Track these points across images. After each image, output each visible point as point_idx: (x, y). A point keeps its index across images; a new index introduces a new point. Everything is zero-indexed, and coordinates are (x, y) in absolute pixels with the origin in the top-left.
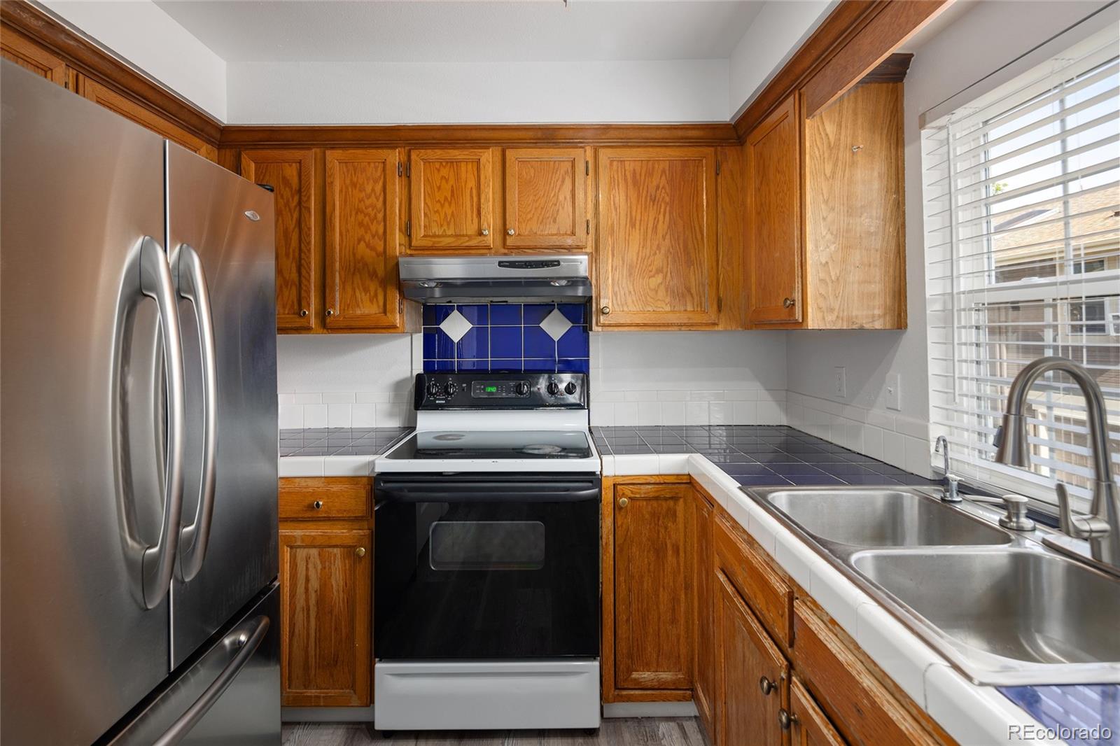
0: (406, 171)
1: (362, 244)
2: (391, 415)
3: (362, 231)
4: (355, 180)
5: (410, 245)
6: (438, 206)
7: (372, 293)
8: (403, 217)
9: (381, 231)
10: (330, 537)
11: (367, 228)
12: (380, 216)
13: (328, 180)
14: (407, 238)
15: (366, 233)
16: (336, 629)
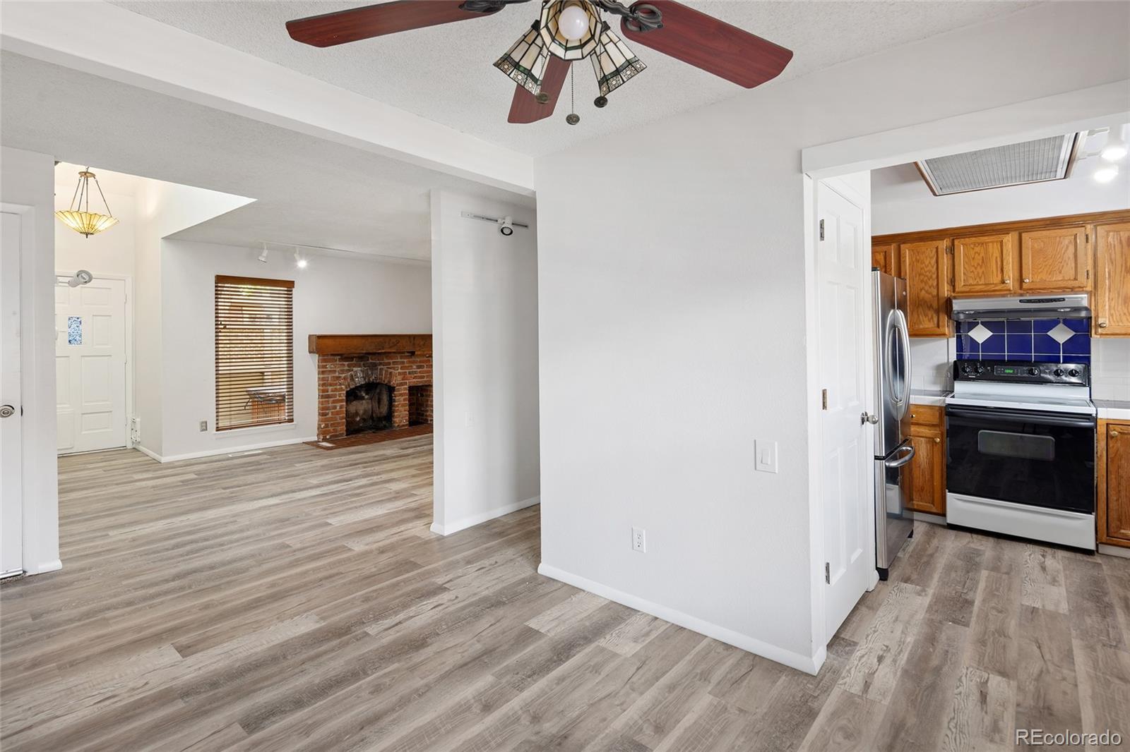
0: (952, 250)
1: (923, 292)
2: (935, 383)
3: (923, 285)
4: (918, 258)
5: (954, 291)
6: (973, 269)
7: (930, 316)
8: (949, 276)
9: (935, 284)
10: (919, 432)
11: (926, 283)
12: (935, 276)
13: (902, 260)
14: (952, 287)
15: (926, 285)
16: (922, 475)
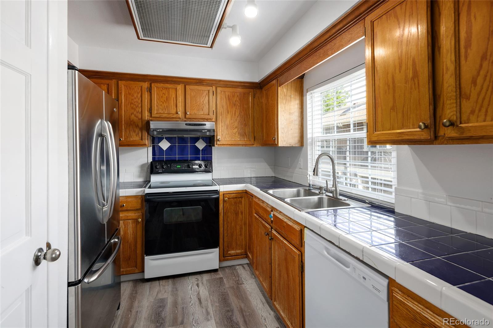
0: (150, 90)
1: (133, 116)
3: (133, 110)
4: (130, 92)
5: (151, 116)
6: (161, 103)
7: (137, 133)
8: (148, 106)
9: (140, 111)
11: (135, 110)
12: (140, 105)
13: (120, 92)
14: (150, 114)
15: (134, 111)
